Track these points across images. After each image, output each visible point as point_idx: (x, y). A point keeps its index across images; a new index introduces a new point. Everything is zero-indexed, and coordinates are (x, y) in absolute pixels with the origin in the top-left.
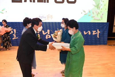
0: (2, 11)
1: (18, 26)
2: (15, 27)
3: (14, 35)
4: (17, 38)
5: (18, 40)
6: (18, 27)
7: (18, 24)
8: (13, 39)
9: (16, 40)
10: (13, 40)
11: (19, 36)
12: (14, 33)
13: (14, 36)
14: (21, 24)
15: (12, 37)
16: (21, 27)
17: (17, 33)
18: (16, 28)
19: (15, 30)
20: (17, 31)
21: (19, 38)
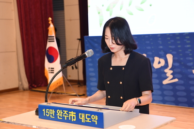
0: (142, 3)
1: (179, 44)
2: (171, 49)
3: (169, 72)
4: (176, 80)
5: (178, 87)
6: (180, 48)
7: (178, 40)
8: (165, 82)
9: (171, 87)
10: (163, 87)
11: (180, 76)
12: (166, 66)
13: (167, 75)
14: (188, 40)
15: (163, 76)
16: (189, 48)
17: (177, 64)
18: (173, 50)
19: (170, 57)
20: (176, 58)
21: (182, 82)
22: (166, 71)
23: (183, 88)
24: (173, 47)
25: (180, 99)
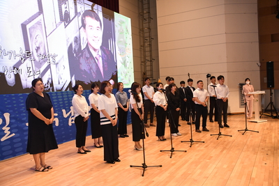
1: (15, 104)
2: (8, 108)
3: (6, 129)
4: (14, 134)
5: (14, 141)
6: (16, 107)
7: (14, 100)
8: (3, 139)
9: (9, 142)
10: (1, 144)
11: (16, 130)
12: (4, 124)
13: (5, 132)
14: (22, 99)
15: (1, 134)
17: (13, 121)
18: (10, 109)
19: (7, 116)
20: (13, 116)
21: (18, 135)
22: (4, 128)
23: (19, 140)
24: (10, 106)
25: (16, 150)
